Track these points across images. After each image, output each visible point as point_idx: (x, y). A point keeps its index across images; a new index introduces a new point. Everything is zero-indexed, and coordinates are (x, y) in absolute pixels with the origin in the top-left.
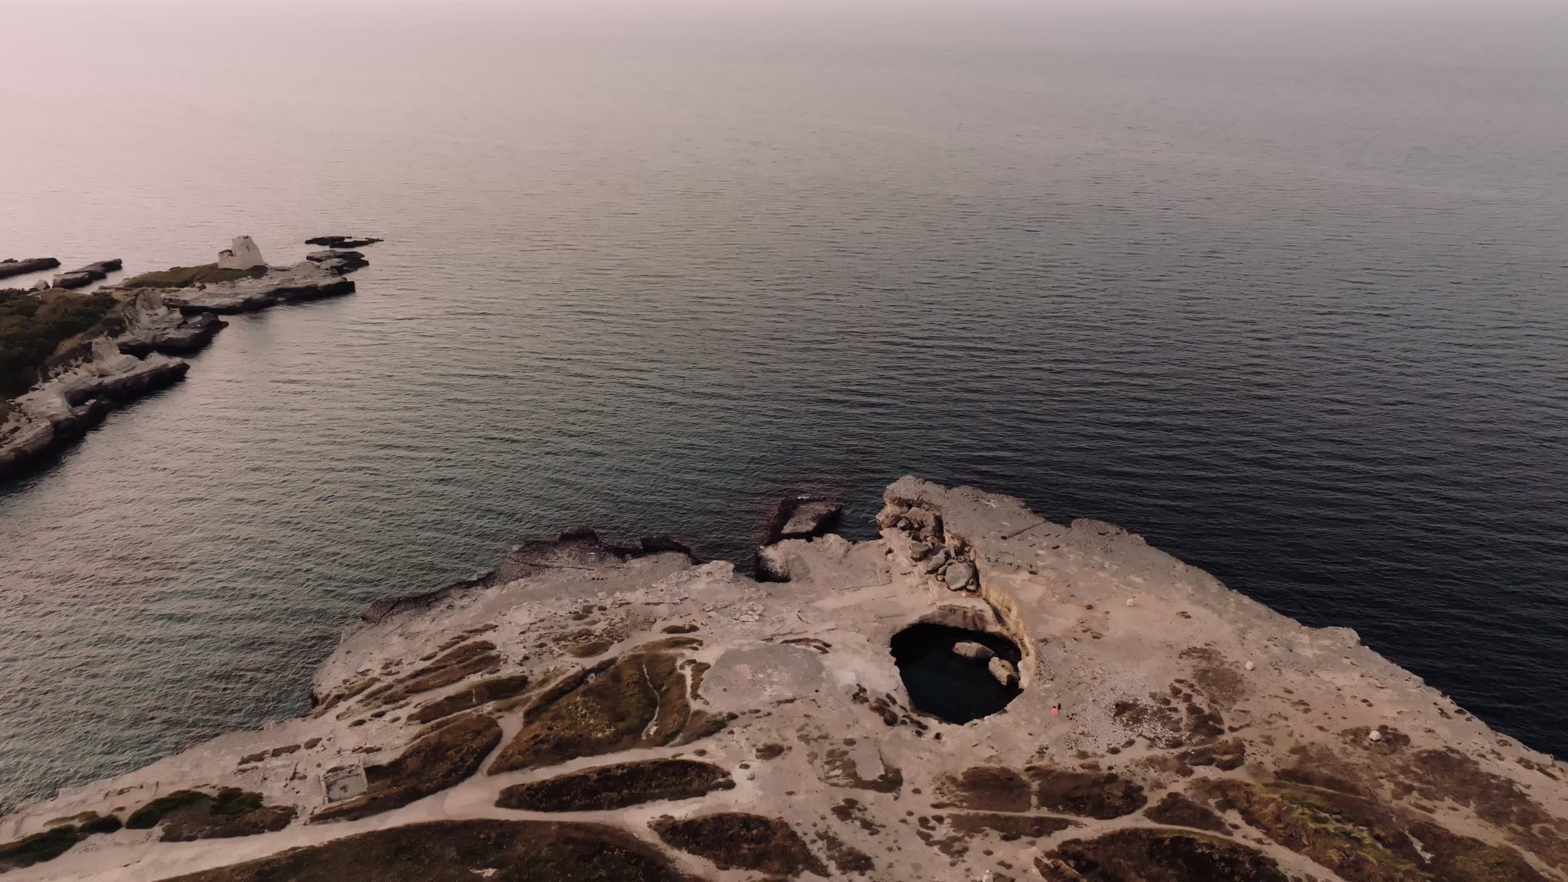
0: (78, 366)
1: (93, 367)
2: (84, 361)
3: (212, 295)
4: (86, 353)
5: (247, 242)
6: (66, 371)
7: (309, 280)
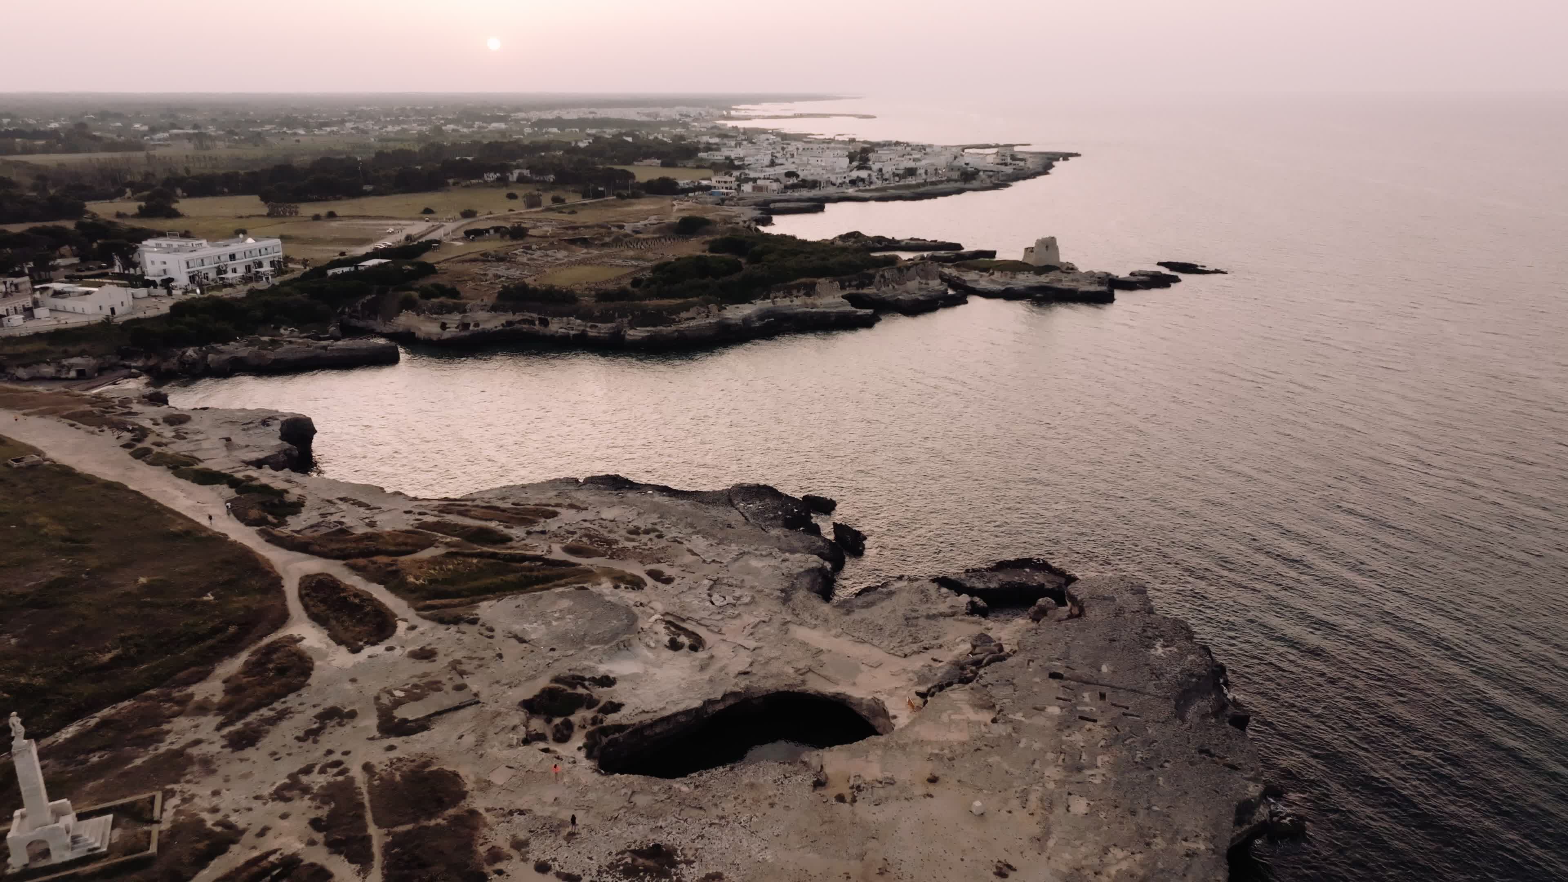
0: (797, 297)
1: (809, 301)
2: (804, 294)
3: (993, 281)
4: (810, 290)
5: (1049, 244)
6: (785, 297)
7: (1074, 284)
